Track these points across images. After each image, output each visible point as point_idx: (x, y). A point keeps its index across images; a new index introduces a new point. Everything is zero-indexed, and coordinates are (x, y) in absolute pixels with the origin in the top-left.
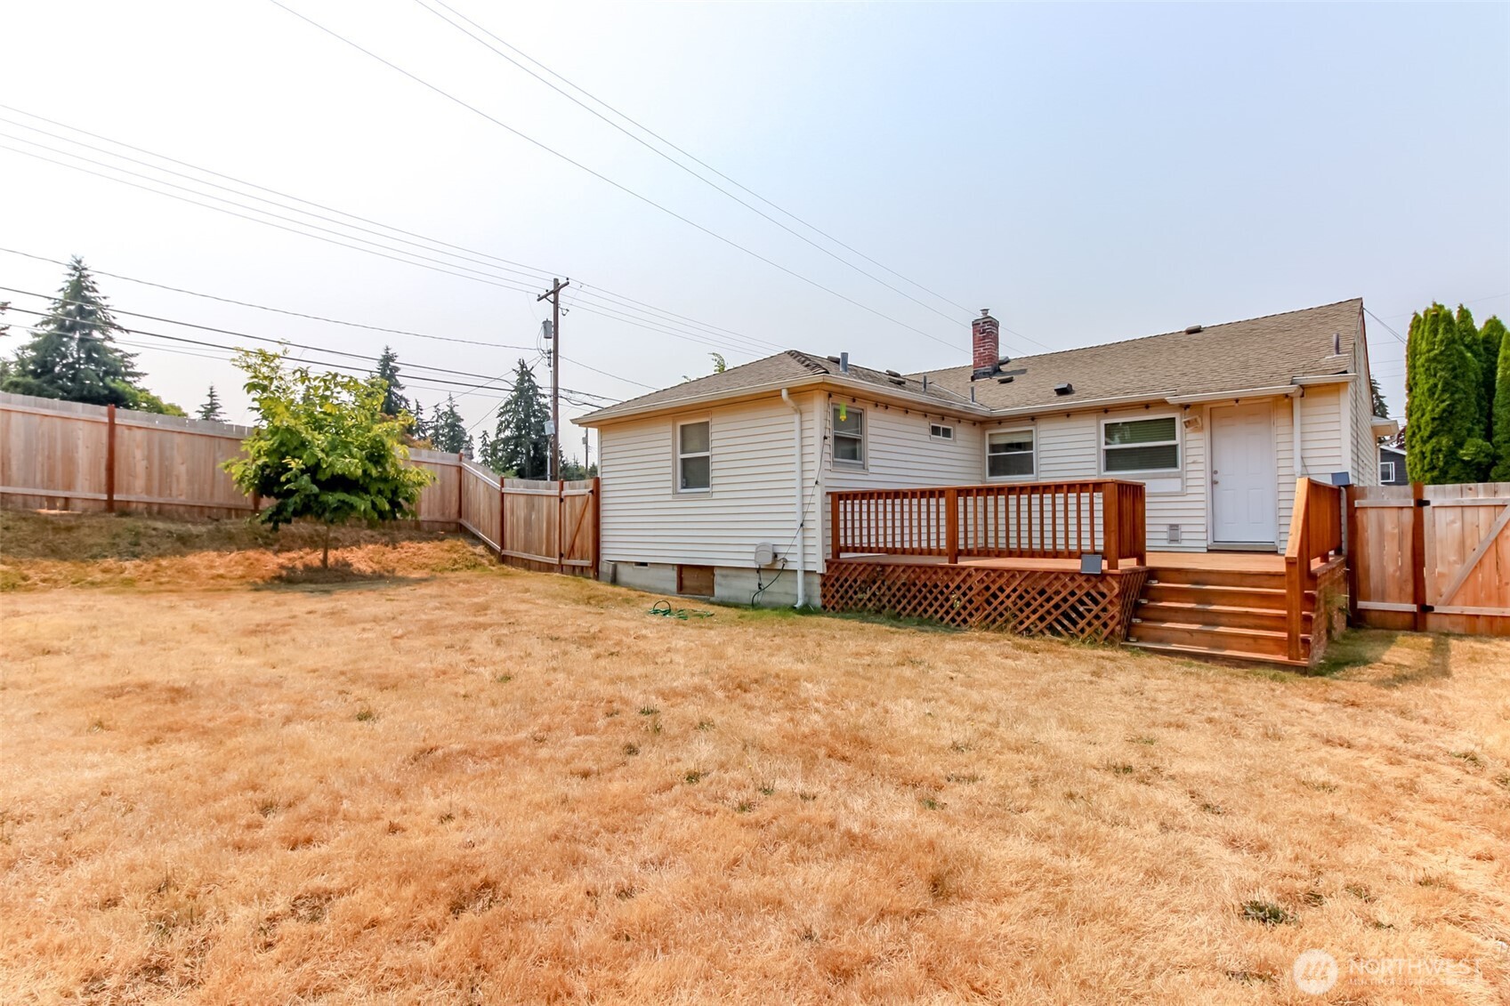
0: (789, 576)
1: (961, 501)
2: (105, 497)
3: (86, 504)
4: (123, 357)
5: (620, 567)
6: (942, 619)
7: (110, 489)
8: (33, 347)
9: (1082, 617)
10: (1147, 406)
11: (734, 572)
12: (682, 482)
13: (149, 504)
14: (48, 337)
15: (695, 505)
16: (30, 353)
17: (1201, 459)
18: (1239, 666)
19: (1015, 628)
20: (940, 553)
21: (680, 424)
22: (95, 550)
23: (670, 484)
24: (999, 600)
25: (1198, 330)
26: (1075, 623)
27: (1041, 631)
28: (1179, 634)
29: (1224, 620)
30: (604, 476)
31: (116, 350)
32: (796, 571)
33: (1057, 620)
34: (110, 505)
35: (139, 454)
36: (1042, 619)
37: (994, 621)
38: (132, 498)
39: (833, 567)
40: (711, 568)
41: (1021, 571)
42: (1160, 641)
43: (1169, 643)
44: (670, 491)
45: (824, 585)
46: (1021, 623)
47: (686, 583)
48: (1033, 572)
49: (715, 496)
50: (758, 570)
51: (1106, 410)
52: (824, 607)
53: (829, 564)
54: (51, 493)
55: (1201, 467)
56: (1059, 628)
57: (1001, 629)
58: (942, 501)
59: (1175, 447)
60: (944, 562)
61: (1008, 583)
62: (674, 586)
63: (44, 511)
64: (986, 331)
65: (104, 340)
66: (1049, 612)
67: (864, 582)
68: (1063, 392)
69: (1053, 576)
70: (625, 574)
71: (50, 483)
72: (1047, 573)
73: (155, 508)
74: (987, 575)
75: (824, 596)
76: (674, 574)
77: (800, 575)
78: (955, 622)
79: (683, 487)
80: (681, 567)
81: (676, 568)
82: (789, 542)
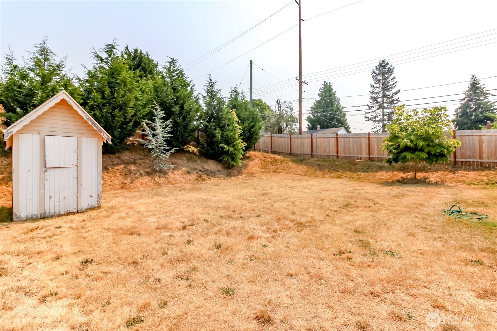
2: (368, 156)
3: (365, 158)
4: (491, 104)
7: (369, 154)
8: (460, 108)
13: (378, 158)
14: (464, 105)
16: (459, 111)
22: (358, 170)
31: (488, 102)
34: (369, 158)
35: (375, 144)
38: (374, 156)
54: (358, 156)
63: (357, 160)
65: (484, 99)
71: (357, 154)
73: (380, 159)
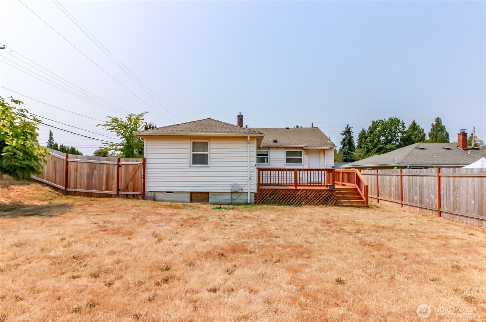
0: (246, 194)
1: (298, 172)
5: (157, 194)
6: (294, 203)
9: (329, 200)
10: (296, 148)
11: (218, 194)
12: (193, 162)
15: (200, 170)
17: (307, 162)
18: (359, 207)
19: (313, 204)
20: (292, 186)
21: (192, 141)
23: (189, 163)
24: (310, 197)
25: (288, 129)
26: (327, 202)
27: (320, 204)
28: (345, 202)
29: (349, 198)
30: (148, 157)
32: (247, 192)
33: (323, 201)
36: (320, 201)
37: (308, 202)
39: (259, 191)
40: (208, 193)
41: (315, 190)
42: (341, 204)
43: (343, 204)
44: (189, 165)
45: (255, 196)
46: (315, 202)
47: (193, 198)
48: (317, 190)
49: (211, 168)
50: (232, 192)
51: (287, 148)
52: (256, 203)
53: (258, 190)
55: (307, 163)
56: (324, 203)
57: (310, 204)
58: (293, 172)
59: (301, 158)
60: (293, 188)
61: (312, 193)
62: (189, 200)
64: (240, 119)
66: (321, 199)
67: (270, 194)
68: (275, 141)
69: (322, 191)
70: (159, 196)
72: (321, 190)
74: (306, 191)
75: (256, 199)
76: (189, 195)
77: (249, 193)
78: (299, 204)
79: (193, 164)
80: (191, 193)
81: (189, 193)
82: (245, 183)
